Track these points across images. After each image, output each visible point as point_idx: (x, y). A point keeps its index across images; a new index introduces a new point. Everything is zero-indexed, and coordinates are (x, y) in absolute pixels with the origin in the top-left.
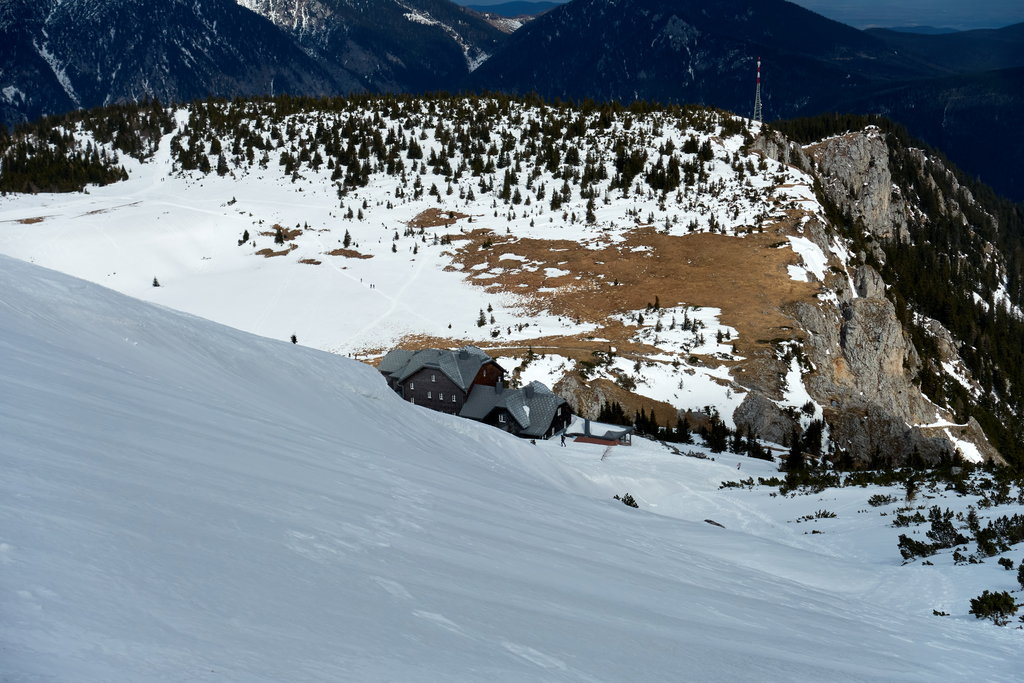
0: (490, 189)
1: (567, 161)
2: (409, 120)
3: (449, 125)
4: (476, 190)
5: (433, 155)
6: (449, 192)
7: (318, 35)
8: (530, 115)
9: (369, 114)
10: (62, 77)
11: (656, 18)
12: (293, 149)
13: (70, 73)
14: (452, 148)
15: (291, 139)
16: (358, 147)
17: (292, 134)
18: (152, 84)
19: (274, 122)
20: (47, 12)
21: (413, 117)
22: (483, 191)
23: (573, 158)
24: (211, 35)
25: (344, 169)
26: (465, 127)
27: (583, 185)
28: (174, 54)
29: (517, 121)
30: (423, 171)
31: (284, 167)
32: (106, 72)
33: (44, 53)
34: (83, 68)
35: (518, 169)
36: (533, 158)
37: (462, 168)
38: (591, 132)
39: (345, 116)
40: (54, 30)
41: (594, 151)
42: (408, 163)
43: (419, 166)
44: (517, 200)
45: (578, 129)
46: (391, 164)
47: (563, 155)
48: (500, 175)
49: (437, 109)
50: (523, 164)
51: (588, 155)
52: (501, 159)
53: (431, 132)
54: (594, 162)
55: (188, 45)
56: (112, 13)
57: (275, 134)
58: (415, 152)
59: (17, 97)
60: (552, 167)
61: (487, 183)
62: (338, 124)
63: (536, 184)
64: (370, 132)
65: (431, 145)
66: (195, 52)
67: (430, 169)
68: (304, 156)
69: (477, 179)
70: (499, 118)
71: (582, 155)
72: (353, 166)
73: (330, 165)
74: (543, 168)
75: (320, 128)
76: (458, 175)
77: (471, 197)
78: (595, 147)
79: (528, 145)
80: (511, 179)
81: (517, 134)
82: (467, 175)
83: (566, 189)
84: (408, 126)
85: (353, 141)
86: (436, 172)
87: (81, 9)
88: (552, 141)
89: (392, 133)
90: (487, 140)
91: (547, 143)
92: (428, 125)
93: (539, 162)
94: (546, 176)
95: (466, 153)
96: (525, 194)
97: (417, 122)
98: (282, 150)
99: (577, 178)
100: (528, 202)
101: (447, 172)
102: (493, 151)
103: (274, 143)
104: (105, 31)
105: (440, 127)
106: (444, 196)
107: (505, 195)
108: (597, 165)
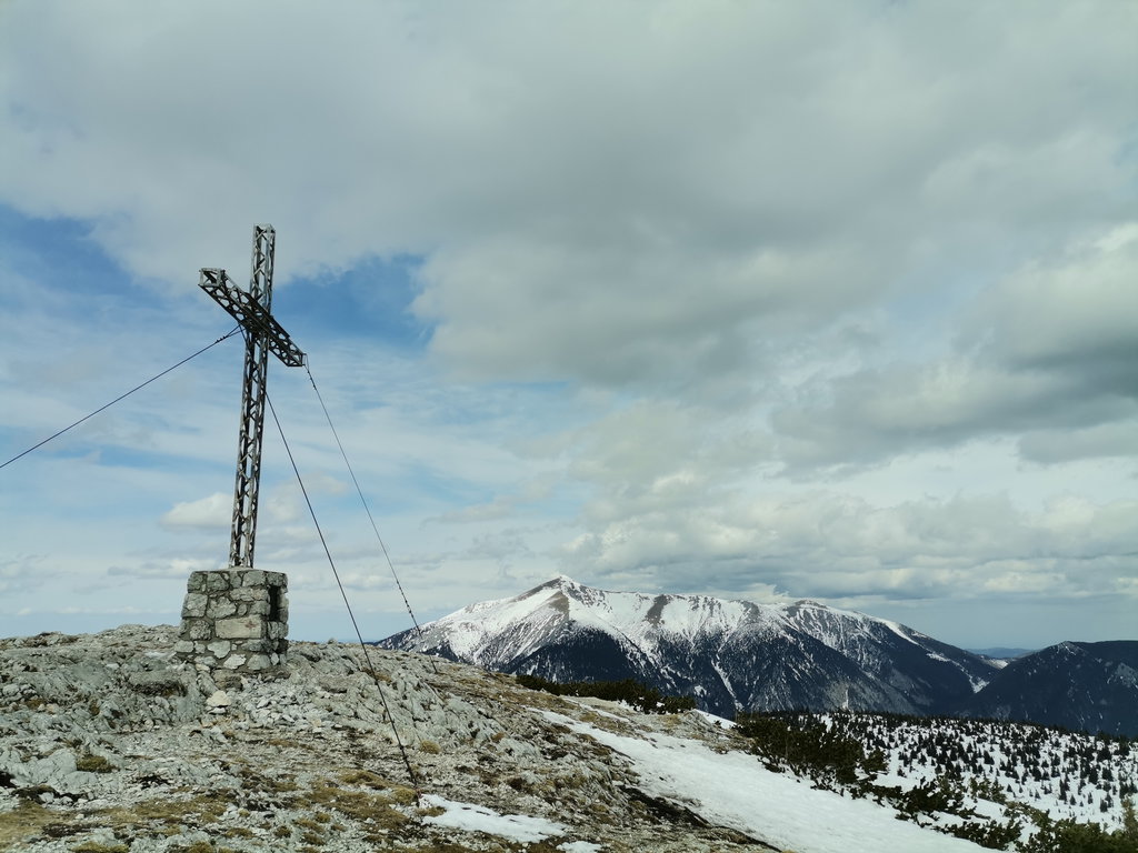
0: (1050, 792)
1: (1104, 778)
2: (979, 738)
3: (1008, 743)
4: (1041, 792)
5: (1002, 763)
6: (1021, 791)
7: (874, 665)
8: (1065, 740)
9: (950, 732)
10: (726, 682)
11: (1108, 664)
12: (906, 750)
13: (731, 680)
14: (1015, 760)
15: (902, 743)
16: (949, 753)
17: (903, 740)
18: (776, 690)
19: (890, 731)
20: (719, 645)
21: (981, 736)
22: (1046, 793)
23: (1107, 775)
24: (810, 662)
25: (943, 767)
26: (1020, 745)
27: (1122, 796)
28: (789, 672)
29: (1057, 745)
30: (998, 774)
31: (902, 761)
32: (751, 681)
33: (717, 668)
34: (738, 678)
35: (1067, 779)
36: (1078, 773)
37: (1026, 774)
38: (1116, 757)
39: (935, 732)
40: (723, 656)
41: (1122, 772)
42: (987, 767)
43: (995, 770)
44: (1073, 802)
45: (1105, 755)
46: (974, 767)
47: (1100, 774)
48: (1055, 783)
49: (997, 732)
50: (1070, 776)
51: (1120, 775)
52: (1053, 771)
53: (997, 747)
54: (1125, 780)
55: (796, 667)
56: (754, 648)
57: (891, 739)
58: (989, 760)
59: (702, 692)
60: (1094, 780)
61: (1048, 788)
62: (932, 736)
63: (1084, 791)
64: (954, 743)
65: (999, 757)
66: (800, 671)
67: (1003, 773)
68: (914, 755)
69: (1039, 784)
70: (1043, 741)
71: (1115, 773)
72: (949, 766)
73: (933, 764)
74: (1086, 780)
75: (920, 737)
76: (1024, 780)
77: (1037, 796)
78: (1122, 768)
79: (1071, 763)
80: (1064, 787)
81: (1061, 755)
82: (1030, 779)
83: (1109, 798)
84: (980, 741)
85: (944, 749)
86: (1008, 775)
87: (737, 644)
88: (1088, 762)
89: (970, 746)
90: (1039, 756)
91: (1085, 764)
92: (993, 742)
93: (1083, 776)
94: (1090, 788)
95: (1026, 765)
96: (1078, 799)
97: (985, 739)
98: (897, 750)
99: (1115, 791)
100: (1082, 805)
101: (1015, 776)
102: (1045, 765)
103: (892, 745)
104: (749, 656)
105: (1002, 745)
106: (1018, 794)
107: (1063, 797)
108: (1129, 782)
